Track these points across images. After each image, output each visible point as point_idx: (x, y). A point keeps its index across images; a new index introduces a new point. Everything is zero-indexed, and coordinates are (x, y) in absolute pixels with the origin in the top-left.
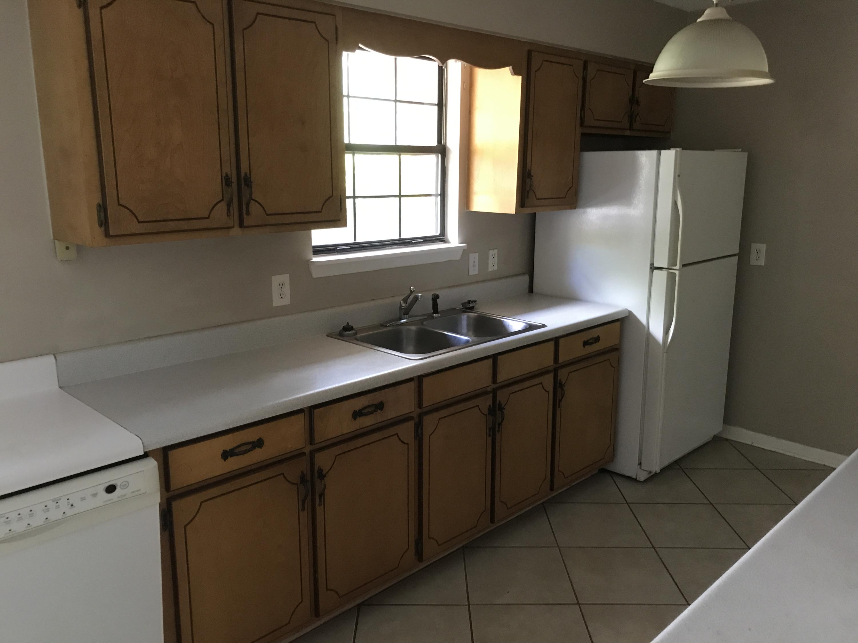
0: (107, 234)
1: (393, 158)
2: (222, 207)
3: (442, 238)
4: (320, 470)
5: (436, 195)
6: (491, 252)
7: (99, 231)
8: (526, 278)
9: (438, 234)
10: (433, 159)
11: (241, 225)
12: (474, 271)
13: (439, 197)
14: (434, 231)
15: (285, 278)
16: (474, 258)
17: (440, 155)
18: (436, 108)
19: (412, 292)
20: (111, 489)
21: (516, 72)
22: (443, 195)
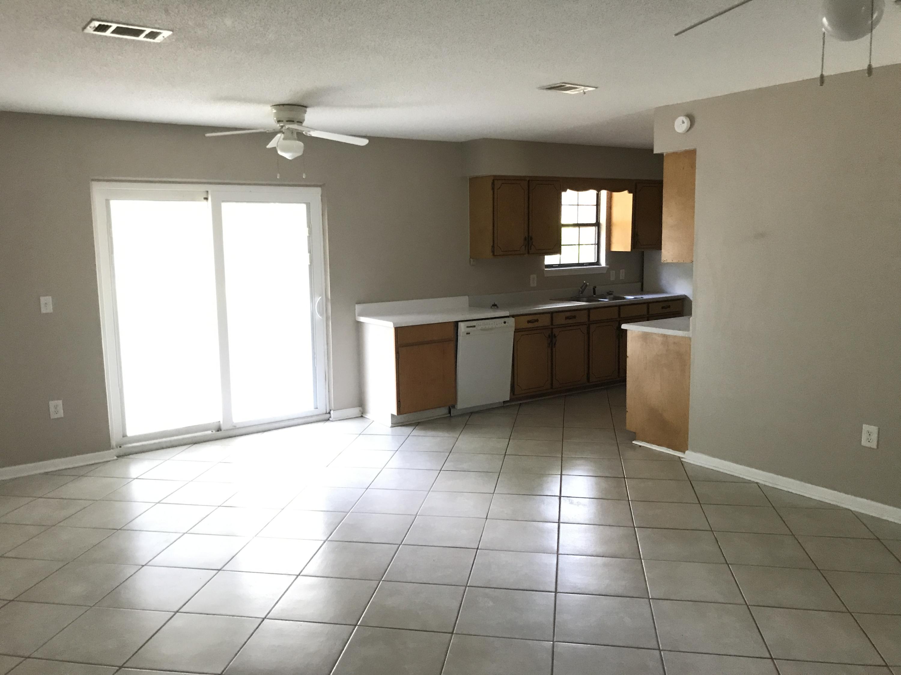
0: (494, 255)
1: (577, 228)
2: (523, 247)
3: (598, 263)
4: (555, 335)
5: (595, 244)
6: (621, 271)
7: (491, 254)
8: (640, 284)
9: (596, 261)
10: (593, 229)
11: (528, 253)
12: (612, 278)
13: (597, 245)
14: (593, 260)
15: (535, 276)
16: (613, 273)
17: (597, 227)
18: (595, 207)
19: (584, 283)
20: (505, 322)
21: (630, 192)
22: (598, 244)
